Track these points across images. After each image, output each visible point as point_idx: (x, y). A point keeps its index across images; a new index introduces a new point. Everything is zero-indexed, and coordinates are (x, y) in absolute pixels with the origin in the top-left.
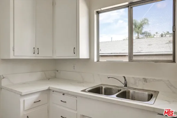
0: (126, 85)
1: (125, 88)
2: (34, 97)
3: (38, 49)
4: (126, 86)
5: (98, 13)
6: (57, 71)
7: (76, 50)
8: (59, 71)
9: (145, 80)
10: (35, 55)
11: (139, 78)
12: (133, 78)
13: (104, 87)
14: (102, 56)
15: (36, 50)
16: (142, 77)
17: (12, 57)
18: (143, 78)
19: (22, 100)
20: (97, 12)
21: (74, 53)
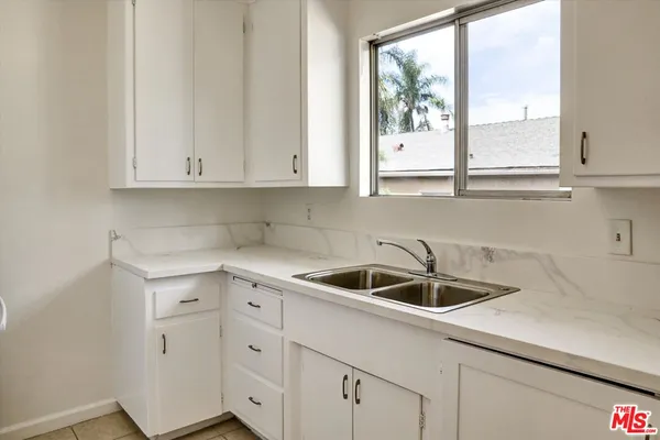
0: (431, 268)
1: (430, 275)
2: (184, 289)
3: (200, 160)
4: (432, 271)
5: (374, 45)
6: (268, 225)
7: (298, 162)
8: (272, 225)
9: (488, 254)
10: (191, 177)
11: (471, 247)
12: (458, 246)
13: (371, 272)
14: (386, 179)
15: (194, 165)
16: (480, 244)
17: (131, 184)
18: (484, 249)
19: (148, 292)
20: (371, 42)
21: (295, 172)
